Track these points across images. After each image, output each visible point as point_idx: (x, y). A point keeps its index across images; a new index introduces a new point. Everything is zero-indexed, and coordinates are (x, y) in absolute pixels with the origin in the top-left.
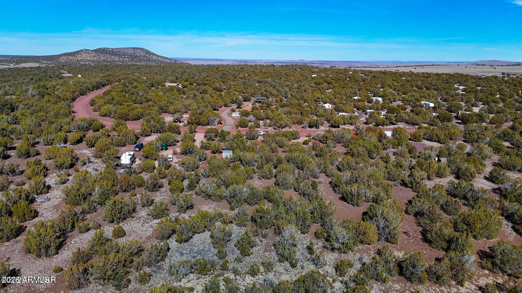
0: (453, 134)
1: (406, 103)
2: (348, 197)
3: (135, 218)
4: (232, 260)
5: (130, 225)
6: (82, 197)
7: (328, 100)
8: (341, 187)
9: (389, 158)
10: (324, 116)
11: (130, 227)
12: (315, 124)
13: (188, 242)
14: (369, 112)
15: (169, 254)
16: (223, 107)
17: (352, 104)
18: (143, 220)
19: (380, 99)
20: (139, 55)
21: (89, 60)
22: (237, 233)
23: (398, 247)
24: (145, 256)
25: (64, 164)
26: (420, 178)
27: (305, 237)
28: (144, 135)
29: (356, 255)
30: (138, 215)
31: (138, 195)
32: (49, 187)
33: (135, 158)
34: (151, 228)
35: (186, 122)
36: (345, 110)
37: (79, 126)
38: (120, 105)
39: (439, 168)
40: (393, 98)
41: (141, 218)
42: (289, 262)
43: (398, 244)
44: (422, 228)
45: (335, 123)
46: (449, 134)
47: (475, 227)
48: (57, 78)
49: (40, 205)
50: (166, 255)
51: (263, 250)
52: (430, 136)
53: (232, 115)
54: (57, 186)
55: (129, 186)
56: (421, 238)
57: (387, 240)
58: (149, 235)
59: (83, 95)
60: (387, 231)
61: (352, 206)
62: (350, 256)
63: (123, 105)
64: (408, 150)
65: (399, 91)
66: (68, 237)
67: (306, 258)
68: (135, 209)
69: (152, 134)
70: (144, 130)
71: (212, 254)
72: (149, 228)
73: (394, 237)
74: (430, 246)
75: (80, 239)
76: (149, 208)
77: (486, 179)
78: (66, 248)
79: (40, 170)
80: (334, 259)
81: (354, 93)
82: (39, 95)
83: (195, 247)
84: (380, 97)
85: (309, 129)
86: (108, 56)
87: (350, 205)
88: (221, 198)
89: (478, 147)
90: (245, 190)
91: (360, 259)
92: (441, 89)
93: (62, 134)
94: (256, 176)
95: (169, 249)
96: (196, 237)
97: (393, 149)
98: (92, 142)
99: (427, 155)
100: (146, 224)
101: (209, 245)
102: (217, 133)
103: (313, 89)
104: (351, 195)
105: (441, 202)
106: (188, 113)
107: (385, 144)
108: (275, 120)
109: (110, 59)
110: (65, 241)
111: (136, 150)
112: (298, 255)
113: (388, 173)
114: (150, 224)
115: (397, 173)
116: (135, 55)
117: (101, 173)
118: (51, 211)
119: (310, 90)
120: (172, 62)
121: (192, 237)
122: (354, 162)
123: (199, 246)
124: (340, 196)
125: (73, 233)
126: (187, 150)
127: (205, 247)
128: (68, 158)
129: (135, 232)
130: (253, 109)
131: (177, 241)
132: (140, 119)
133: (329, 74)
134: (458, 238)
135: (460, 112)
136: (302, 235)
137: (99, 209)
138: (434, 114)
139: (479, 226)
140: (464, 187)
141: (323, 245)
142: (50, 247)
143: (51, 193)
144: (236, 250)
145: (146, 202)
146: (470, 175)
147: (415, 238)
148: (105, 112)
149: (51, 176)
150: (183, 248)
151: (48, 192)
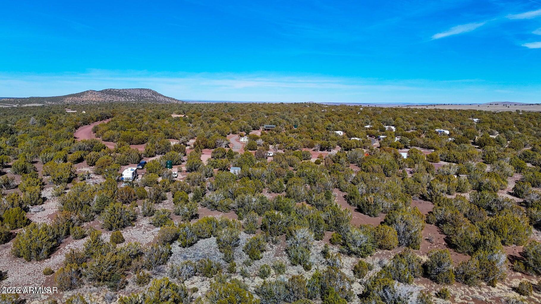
0: (472, 155)
1: (420, 131)
2: (364, 207)
3: (135, 227)
4: (240, 264)
5: (130, 233)
6: (79, 205)
7: (339, 128)
8: (356, 199)
9: (406, 175)
10: (335, 140)
11: (130, 234)
12: (327, 147)
13: (192, 247)
14: (382, 138)
15: (171, 258)
16: (231, 134)
17: (365, 131)
18: (144, 228)
19: (393, 128)
20: (146, 96)
21: (95, 101)
22: (245, 239)
23: (421, 252)
24: (145, 259)
25: (62, 178)
26: (440, 190)
27: (319, 243)
28: (148, 156)
29: (375, 259)
30: (139, 224)
31: (139, 206)
32: (45, 199)
33: (138, 175)
34: (152, 236)
35: (192, 146)
36: (357, 136)
37: (80, 146)
38: (125, 131)
39: (460, 183)
40: (407, 127)
41: (142, 226)
42: (303, 266)
43: (420, 250)
44: (446, 236)
45: (348, 145)
46: (467, 155)
47: (503, 232)
48: (61, 114)
49: (33, 215)
50: (167, 259)
51: (273, 255)
52: (447, 157)
53: (240, 141)
54: (52, 198)
55: (130, 197)
56: (445, 245)
57: (408, 245)
58: (149, 241)
59: (86, 125)
60: (408, 235)
61: (369, 216)
62: (368, 260)
63: (127, 131)
64: (425, 168)
65: (412, 121)
66: (62, 243)
67: (321, 261)
68: (136, 218)
69: (157, 155)
70: (148, 151)
71: (218, 258)
72: (151, 235)
73: (415, 242)
74: (455, 251)
75: (75, 245)
76: (151, 217)
77: (510, 194)
78: (59, 253)
79: (36, 182)
80: (352, 263)
81: (366, 123)
82: (41, 123)
83: (200, 251)
84: (393, 126)
85: (321, 152)
86: (114, 97)
87: (366, 216)
88: (228, 208)
89: (499, 165)
90: (254, 200)
91: (380, 263)
92: (456, 120)
93: (63, 153)
94: (265, 191)
95: (171, 254)
96: (201, 242)
97: (409, 169)
98: (93, 160)
99: (446, 172)
100: (147, 232)
101: (215, 249)
102: (224, 153)
103: (323, 120)
104: (368, 205)
105: (464, 210)
106: (194, 138)
107: (400, 163)
108: (285, 143)
109: (116, 100)
110: (58, 246)
111: (139, 168)
112: (312, 259)
113: (405, 187)
114: (151, 232)
115: (415, 187)
116: (142, 96)
117: (101, 184)
118: (45, 219)
119: (320, 120)
120: (179, 103)
121: (196, 242)
122: (369, 177)
123: (204, 251)
124: (356, 208)
125: (67, 239)
126: (192, 167)
127: (211, 252)
128: (66, 172)
129: (134, 238)
130: (262, 134)
131: (180, 246)
132: (144, 143)
133: (339, 109)
134: (486, 239)
135: (477, 137)
136: (316, 241)
137: (97, 218)
138: (450, 139)
139: (507, 231)
140: (487, 198)
141: (339, 250)
142: (41, 250)
143: (46, 204)
144: (244, 254)
145: (148, 210)
146: (492, 189)
147: (439, 245)
148: (108, 136)
149: (48, 189)
150: (187, 252)
151: (43, 203)
